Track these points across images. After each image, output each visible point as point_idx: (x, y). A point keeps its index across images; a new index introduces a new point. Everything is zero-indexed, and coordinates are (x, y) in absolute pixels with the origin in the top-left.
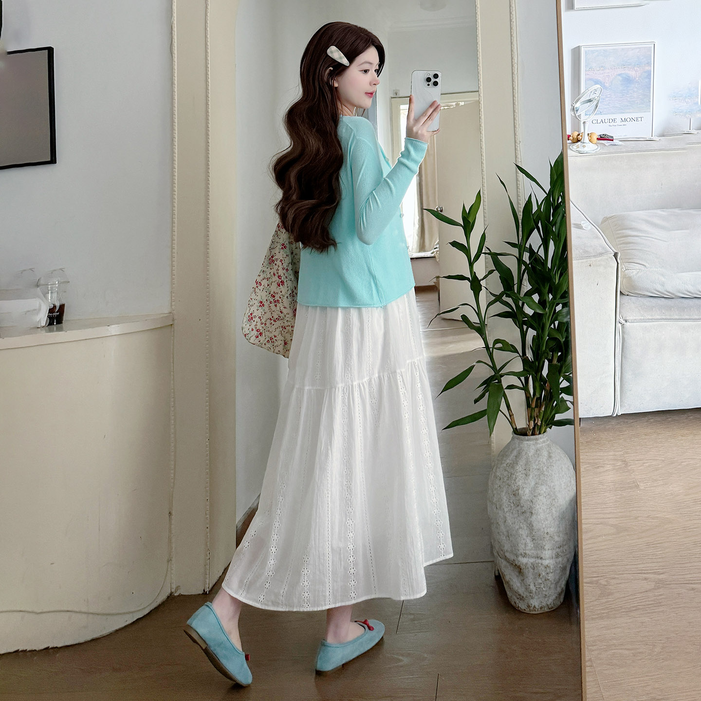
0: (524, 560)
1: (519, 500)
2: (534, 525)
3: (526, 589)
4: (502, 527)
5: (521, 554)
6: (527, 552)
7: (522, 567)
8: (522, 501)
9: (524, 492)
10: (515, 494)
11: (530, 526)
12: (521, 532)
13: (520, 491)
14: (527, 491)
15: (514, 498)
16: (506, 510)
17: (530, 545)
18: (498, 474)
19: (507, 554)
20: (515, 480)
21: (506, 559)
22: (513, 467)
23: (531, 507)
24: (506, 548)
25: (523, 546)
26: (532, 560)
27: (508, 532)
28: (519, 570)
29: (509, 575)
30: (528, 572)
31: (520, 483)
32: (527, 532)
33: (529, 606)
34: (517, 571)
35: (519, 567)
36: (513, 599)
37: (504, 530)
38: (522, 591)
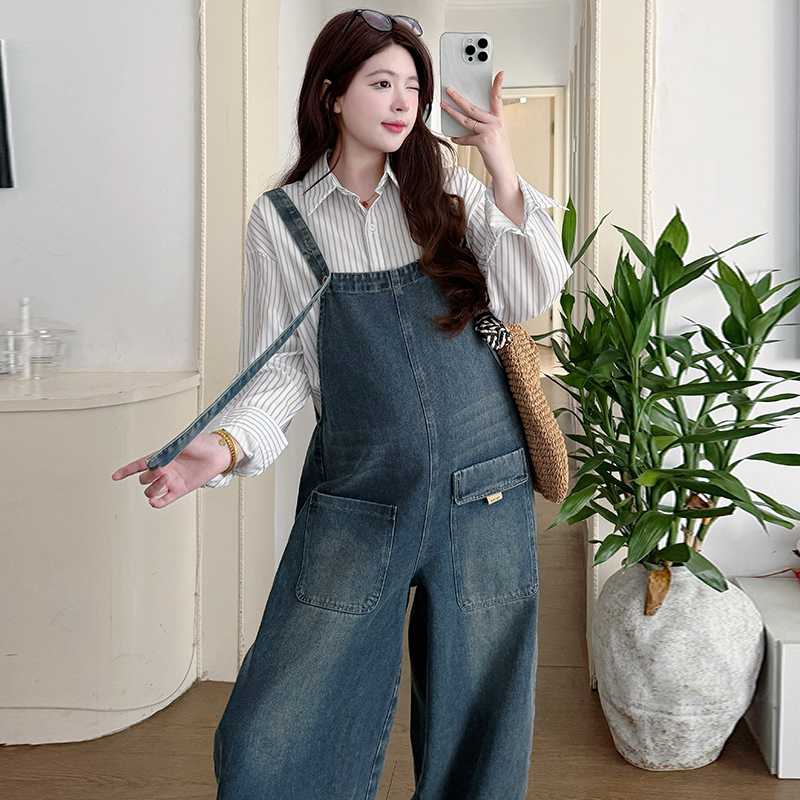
0: (638, 712)
1: (635, 643)
2: (657, 675)
3: (640, 743)
4: (609, 667)
5: (634, 705)
6: (644, 704)
7: (633, 717)
8: (638, 644)
9: (642, 634)
10: (629, 634)
11: (650, 676)
12: (633, 678)
13: (637, 633)
14: (647, 634)
15: (626, 638)
16: (614, 649)
17: (647, 694)
18: (607, 605)
19: (614, 700)
20: (629, 618)
21: (612, 704)
22: (628, 601)
23: (651, 653)
24: (612, 692)
25: (637, 696)
26: (650, 714)
27: (615, 675)
28: (631, 721)
29: (615, 721)
30: (644, 725)
31: (637, 622)
32: (644, 680)
33: (643, 762)
34: (626, 721)
35: (630, 717)
36: (621, 749)
37: (611, 672)
38: (633, 744)
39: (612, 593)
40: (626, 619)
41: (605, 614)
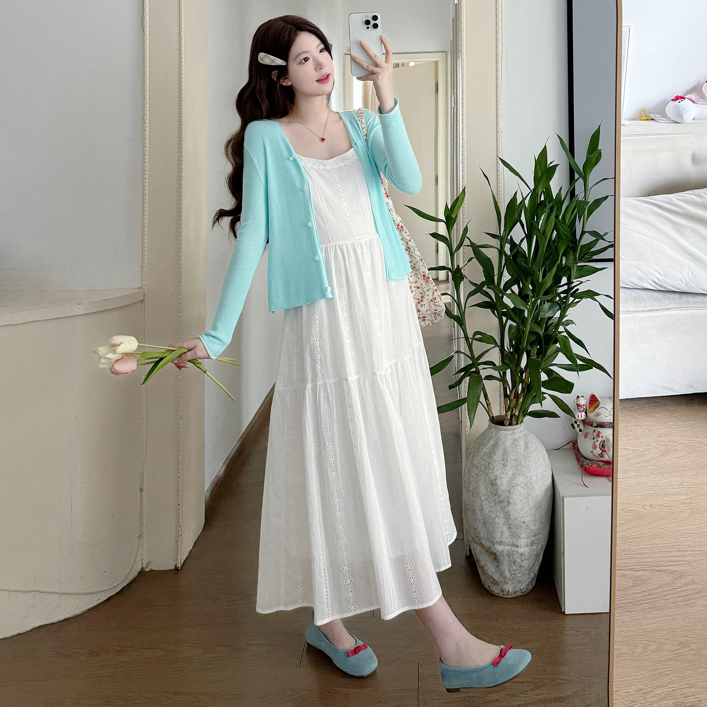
0: (499, 548)
1: (497, 490)
2: (511, 514)
3: (501, 574)
4: (479, 514)
5: (497, 542)
6: (504, 540)
7: (497, 553)
8: (499, 491)
9: (502, 482)
10: (493, 483)
11: (507, 516)
12: (497, 520)
13: (498, 482)
14: (505, 482)
15: (491, 487)
16: (482, 498)
17: (506, 533)
18: (476, 463)
19: (483, 542)
20: (492, 470)
21: (482, 545)
22: (490, 457)
23: (508, 497)
24: (482, 535)
25: (499, 535)
27: (484, 519)
28: (495, 557)
29: (484, 561)
30: (504, 559)
31: (498, 473)
32: (503, 520)
33: (503, 591)
34: (491, 559)
35: (495, 554)
36: (487, 583)
37: (481, 518)
38: (496, 576)
39: (479, 452)
40: (490, 471)
41: (474, 469)
